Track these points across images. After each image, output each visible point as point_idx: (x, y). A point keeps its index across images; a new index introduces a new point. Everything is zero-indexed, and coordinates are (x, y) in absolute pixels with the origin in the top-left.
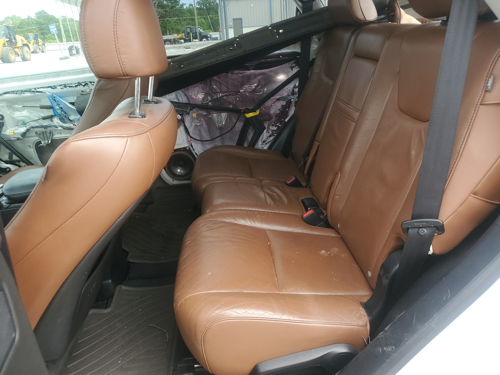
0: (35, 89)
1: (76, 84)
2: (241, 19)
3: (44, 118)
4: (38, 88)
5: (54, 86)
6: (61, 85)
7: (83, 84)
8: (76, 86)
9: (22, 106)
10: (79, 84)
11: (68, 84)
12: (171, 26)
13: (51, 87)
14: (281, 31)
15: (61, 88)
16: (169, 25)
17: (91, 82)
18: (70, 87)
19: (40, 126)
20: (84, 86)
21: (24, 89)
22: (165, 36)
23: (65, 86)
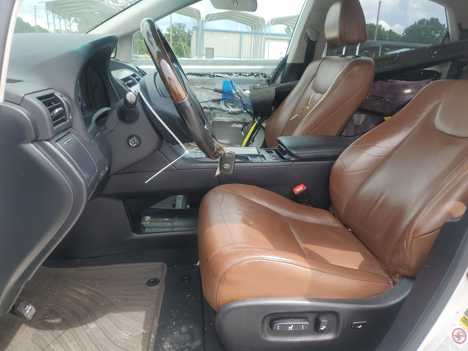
0: (215, 73)
1: (250, 74)
2: (213, 49)
3: (214, 101)
4: (217, 73)
5: (231, 73)
6: (236, 73)
7: (255, 75)
8: (250, 75)
9: (200, 87)
10: (252, 74)
11: (243, 73)
12: (141, 47)
13: (228, 74)
14: (435, 53)
15: (237, 76)
16: (140, 46)
17: (262, 74)
18: (244, 75)
19: (209, 107)
20: (256, 76)
21: (205, 72)
22: (141, 55)
23: (240, 75)
